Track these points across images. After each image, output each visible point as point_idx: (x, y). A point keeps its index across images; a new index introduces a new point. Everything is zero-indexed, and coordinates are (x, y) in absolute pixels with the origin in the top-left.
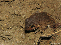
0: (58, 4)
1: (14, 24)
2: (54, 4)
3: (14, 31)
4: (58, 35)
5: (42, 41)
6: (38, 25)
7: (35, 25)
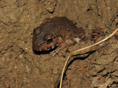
0: (83, 5)
1: (8, 44)
2: (75, 5)
3: (8, 59)
4: (109, 43)
5: (70, 67)
6: (59, 38)
7: (54, 38)
